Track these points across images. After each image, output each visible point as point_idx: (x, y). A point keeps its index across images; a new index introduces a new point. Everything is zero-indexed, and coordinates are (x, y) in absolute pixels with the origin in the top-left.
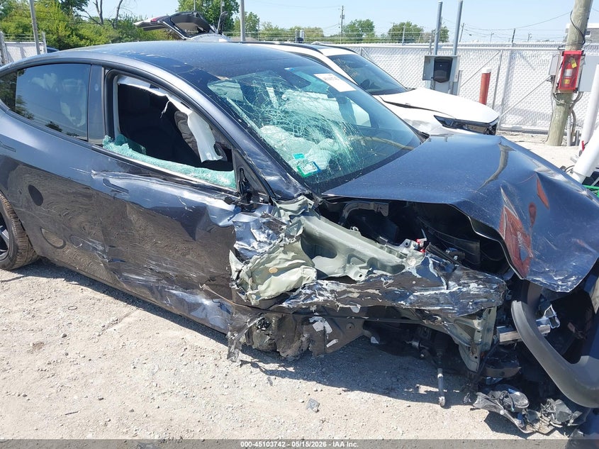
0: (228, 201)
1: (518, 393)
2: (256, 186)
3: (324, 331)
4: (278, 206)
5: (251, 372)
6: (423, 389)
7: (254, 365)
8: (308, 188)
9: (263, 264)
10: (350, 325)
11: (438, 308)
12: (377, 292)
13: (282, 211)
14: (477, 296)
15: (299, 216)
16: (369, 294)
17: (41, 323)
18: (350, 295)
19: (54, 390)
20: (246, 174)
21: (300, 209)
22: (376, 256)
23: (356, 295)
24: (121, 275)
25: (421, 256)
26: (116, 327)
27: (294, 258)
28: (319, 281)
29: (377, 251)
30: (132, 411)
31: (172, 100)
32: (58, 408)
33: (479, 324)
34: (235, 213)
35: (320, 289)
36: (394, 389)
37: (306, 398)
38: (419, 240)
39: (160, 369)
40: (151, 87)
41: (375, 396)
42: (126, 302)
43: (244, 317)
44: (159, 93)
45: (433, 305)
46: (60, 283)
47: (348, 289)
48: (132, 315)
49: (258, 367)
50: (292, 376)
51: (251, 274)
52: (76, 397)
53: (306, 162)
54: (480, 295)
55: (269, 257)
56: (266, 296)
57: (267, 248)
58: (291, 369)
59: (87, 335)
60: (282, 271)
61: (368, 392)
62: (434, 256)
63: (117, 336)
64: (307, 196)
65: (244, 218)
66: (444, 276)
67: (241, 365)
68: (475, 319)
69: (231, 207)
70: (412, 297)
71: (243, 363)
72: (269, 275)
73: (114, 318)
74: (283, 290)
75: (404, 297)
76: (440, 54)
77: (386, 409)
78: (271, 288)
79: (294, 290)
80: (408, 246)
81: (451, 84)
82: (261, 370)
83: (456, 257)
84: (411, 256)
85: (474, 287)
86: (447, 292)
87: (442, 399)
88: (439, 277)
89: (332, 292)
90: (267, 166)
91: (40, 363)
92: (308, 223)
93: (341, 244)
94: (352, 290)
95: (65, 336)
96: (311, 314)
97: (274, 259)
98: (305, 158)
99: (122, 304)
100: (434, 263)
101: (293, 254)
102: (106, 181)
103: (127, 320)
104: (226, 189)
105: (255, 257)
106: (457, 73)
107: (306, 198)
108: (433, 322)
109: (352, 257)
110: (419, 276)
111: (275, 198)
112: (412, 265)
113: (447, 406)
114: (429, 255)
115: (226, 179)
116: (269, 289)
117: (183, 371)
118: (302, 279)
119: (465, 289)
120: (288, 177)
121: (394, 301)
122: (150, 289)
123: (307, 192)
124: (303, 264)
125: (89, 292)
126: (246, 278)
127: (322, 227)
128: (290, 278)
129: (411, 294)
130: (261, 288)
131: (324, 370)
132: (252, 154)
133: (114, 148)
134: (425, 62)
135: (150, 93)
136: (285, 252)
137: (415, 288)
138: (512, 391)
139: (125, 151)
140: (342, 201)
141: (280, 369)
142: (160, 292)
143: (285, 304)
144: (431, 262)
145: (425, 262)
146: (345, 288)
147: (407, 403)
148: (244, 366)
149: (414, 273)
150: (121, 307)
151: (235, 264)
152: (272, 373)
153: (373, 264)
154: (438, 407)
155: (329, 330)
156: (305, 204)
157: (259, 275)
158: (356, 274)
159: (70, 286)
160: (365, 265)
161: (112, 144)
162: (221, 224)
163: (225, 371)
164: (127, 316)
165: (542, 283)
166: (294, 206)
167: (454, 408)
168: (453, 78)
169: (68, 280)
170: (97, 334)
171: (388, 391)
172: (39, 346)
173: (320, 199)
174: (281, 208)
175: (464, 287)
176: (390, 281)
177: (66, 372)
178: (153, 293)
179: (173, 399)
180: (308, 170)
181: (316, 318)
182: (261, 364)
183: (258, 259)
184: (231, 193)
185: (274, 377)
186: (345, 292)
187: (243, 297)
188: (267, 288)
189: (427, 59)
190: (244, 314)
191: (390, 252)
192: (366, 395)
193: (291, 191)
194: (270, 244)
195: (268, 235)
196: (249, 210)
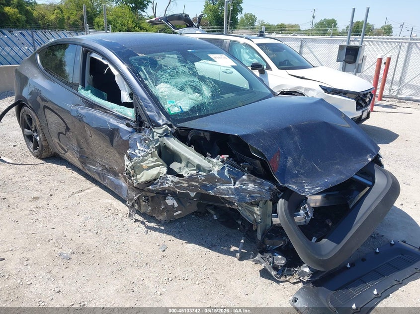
0: (128, 125)
1: (280, 257)
2: (144, 118)
3: (173, 206)
4: (153, 130)
5: (139, 226)
6: (233, 248)
7: (143, 223)
8: (170, 121)
9: (140, 162)
10: (189, 204)
11: (228, 196)
12: (197, 184)
13: (155, 133)
14: (253, 192)
15: (163, 137)
16: (193, 185)
17: (42, 187)
18: (182, 185)
19: (32, 221)
20: (139, 110)
21: (164, 133)
22: (200, 163)
23: (186, 185)
24: (86, 165)
25: (221, 165)
26: (80, 194)
27: (156, 161)
28: (167, 175)
29: (202, 160)
30: (66, 236)
31: (110, 66)
32: (30, 230)
33: (257, 210)
34: (132, 132)
35: (167, 180)
36: (215, 246)
37: (161, 244)
38: (223, 156)
39: (91, 218)
40: (103, 59)
41: (202, 248)
42: (92, 182)
43: (133, 193)
44: (105, 62)
45: (225, 195)
46: (63, 168)
47: (180, 181)
48: (92, 189)
49: (144, 224)
50: (160, 231)
51: (133, 168)
52: (41, 226)
53: (175, 106)
54: (255, 191)
55: (142, 159)
56: (140, 181)
57: (143, 154)
58: (162, 228)
59: (63, 196)
60: (150, 168)
61: (199, 245)
62: (229, 166)
63: (77, 199)
64: (168, 125)
65: (136, 136)
66: (233, 178)
67: (135, 222)
68: (255, 207)
69: (130, 129)
70: (215, 189)
71: (137, 220)
72: (144, 170)
73: (80, 189)
74: (149, 178)
75: (212, 188)
76: (353, 44)
77: (204, 255)
78: (144, 177)
79: (155, 179)
80: (218, 159)
81: (357, 65)
82: (145, 226)
83: (246, 168)
84: (215, 165)
85: (251, 186)
86: (233, 187)
87: (238, 254)
88: (230, 179)
89: (172, 181)
90: (150, 106)
91: (32, 208)
92: (168, 141)
93: (184, 155)
94: (182, 181)
95: (51, 195)
96: (167, 194)
97: (146, 160)
98: (175, 104)
99: (88, 182)
100: (228, 170)
101: (156, 158)
102: (77, 111)
103: (88, 191)
104: (129, 118)
105: (136, 158)
106: (361, 57)
107: (167, 127)
108: (232, 206)
109: (189, 163)
110: (218, 177)
111: (152, 125)
112: (215, 170)
113: (241, 259)
114: (227, 165)
115: (130, 113)
116: (142, 178)
117: (102, 221)
118: (159, 173)
119: (244, 187)
120: (160, 114)
121: (207, 190)
122: (99, 174)
123: (169, 123)
124: (161, 165)
125: (75, 174)
126: (130, 170)
127: (175, 145)
128: (154, 172)
129: (215, 187)
130: (138, 176)
131: (181, 230)
132: (143, 99)
133: (83, 93)
134: (339, 49)
135: (102, 62)
136: (152, 157)
137: (217, 184)
138: (277, 255)
139: (88, 95)
140: (188, 130)
141: (156, 227)
142: (103, 176)
143: (150, 187)
144: (227, 169)
145: (223, 168)
146: (178, 180)
147: (218, 254)
148: (137, 223)
149: (216, 174)
150: (88, 184)
151: (127, 162)
152: (150, 228)
153: (199, 168)
154: (236, 259)
155: (176, 205)
156: (167, 130)
157: (138, 169)
158: (186, 173)
159: (67, 170)
160: (195, 168)
161: (83, 90)
162: (124, 138)
163: (125, 223)
164: (88, 189)
165: (293, 188)
166: (161, 131)
167: (245, 262)
168: (359, 61)
169: (68, 167)
170: (68, 196)
171: (211, 247)
172: (36, 198)
173: (175, 128)
174: (155, 132)
175: (244, 186)
176: (203, 178)
177: (42, 213)
178: (100, 177)
179: (89, 234)
180: (175, 110)
181: (169, 197)
182: (146, 223)
183: (136, 159)
184: (132, 121)
185: (150, 230)
186: (179, 182)
187: (130, 181)
188: (142, 177)
189: (341, 47)
190: (133, 192)
191: (209, 162)
192: (197, 246)
193: (160, 122)
194: (145, 151)
195: (145, 146)
196: (139, 131)
